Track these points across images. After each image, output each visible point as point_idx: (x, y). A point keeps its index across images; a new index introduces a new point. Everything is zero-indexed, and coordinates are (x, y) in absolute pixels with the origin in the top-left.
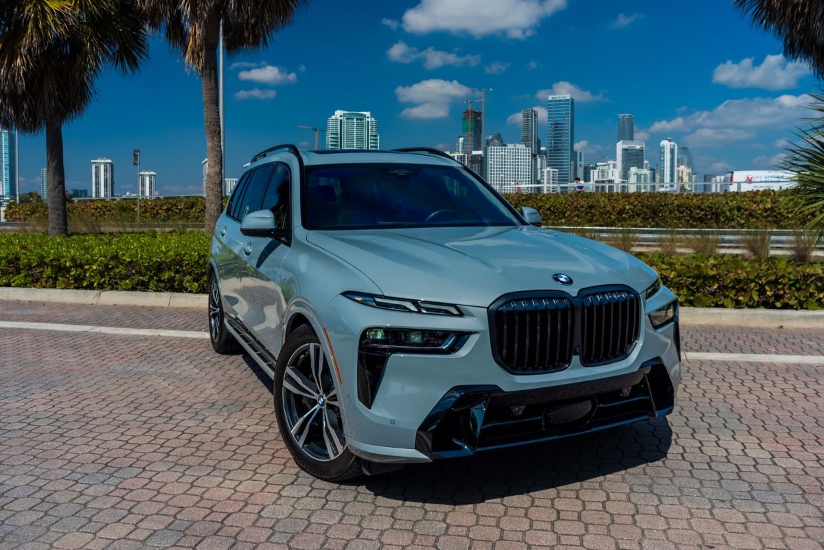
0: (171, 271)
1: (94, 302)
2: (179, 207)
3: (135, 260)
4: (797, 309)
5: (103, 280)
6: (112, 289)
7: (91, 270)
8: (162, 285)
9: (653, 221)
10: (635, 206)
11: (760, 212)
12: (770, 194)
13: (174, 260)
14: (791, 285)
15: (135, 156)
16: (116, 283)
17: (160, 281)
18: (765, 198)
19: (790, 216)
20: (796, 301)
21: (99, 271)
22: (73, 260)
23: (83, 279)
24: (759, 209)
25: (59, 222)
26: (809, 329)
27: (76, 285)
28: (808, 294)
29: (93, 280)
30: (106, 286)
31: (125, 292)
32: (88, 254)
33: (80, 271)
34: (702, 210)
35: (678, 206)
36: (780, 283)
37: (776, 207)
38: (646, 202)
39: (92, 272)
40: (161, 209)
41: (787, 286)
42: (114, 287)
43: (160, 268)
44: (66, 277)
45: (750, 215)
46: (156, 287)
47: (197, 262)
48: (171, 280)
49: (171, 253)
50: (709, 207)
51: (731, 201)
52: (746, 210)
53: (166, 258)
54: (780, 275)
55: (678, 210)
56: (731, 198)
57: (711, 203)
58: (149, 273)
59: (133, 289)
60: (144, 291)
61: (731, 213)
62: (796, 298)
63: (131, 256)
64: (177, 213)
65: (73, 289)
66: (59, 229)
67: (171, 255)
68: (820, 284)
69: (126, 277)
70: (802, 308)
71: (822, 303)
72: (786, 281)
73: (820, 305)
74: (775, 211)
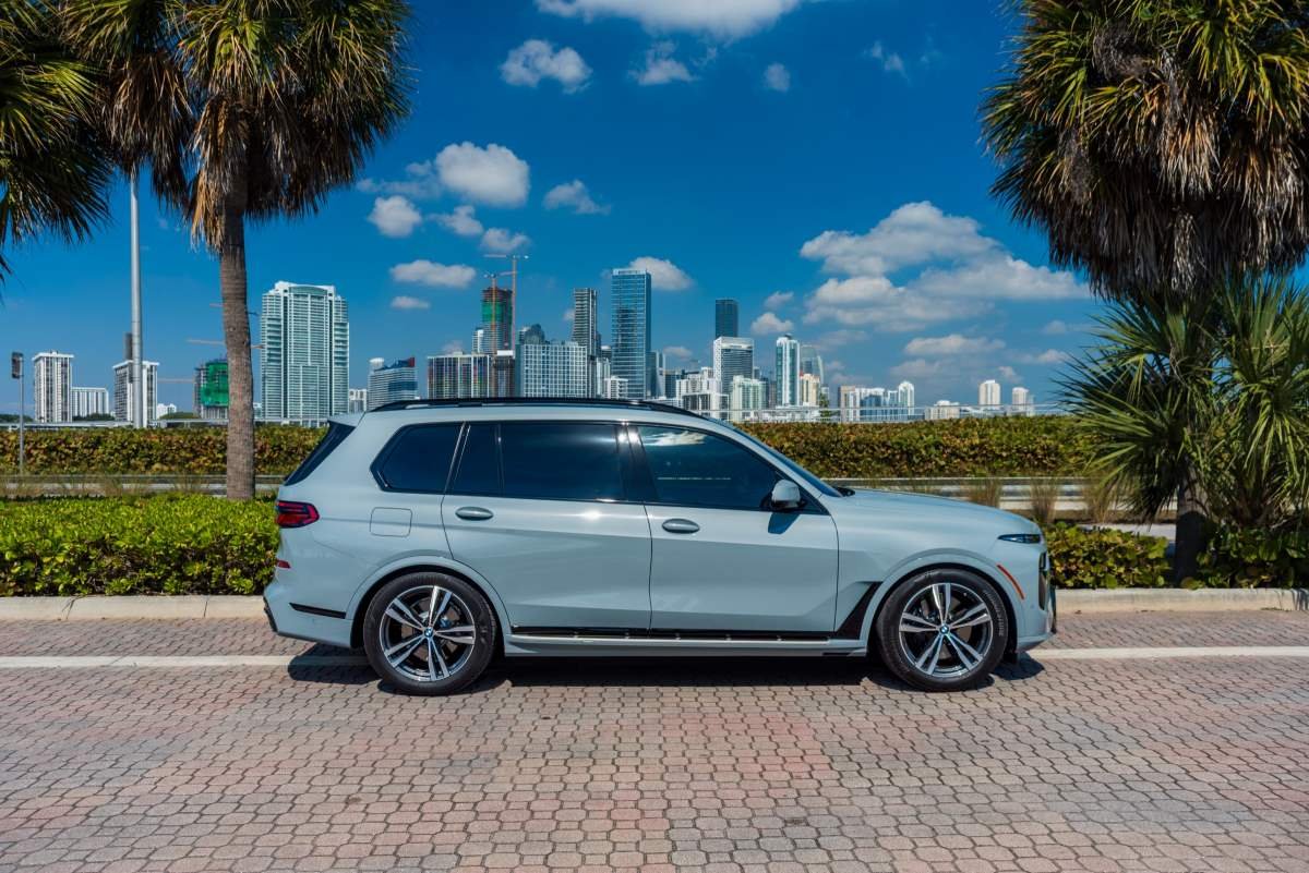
0: (205, 561)
1: (63, 617)
3: (139, 546)
4: (1093, 588)
5: (75, 579)
6: (94, 592)
7: (55, 564)
8: (188, 584)
9: (821, 463)
10: (795, 443)
11: (965, 450)
12: (975, 425)
13: (212, 545)
14: (1085, 558)
15: (15, 363)
16: (101, 584)
17: (183, 578)
18: (969, 430)
19: (1004, 454)
20: (1092, 578)
21: (69, 564)
22: (18, 548)
23: (35, 580)
24: (965, 446)
26: (1111, 613)
27: (20, 590)
28: (1106, 569)
29: (57, 580)
30: (79, 588)
31: (117, 597)
32: (46, 538)
33: (31, 566)
34: (888, 448)
35: (855, 442)
36: (1073, 556)
37: (986, 443)
38: (812, 438)
39: (56, 567)
42: (96, 588)
43: (183, 558)
45: (953, 454)
46: (176, 587)
47: (253, 548)
48: (208, 575)
49: (208, 534)
50: (898, 443)
52: (947, 447)
53: (199, 543)
54: (1072, 544)
55: (856, 448)
57: (900, 438)
58: (164, 566)
59: (132, 592)
60: (152, 595)
61: (927, 452)
62: (1092, 574)
63: (133, 539)
64: (67, 455)
65: (13, 595)
67: (208, 538)
68: (1120, 556)
69: (120, 573)
70: (1099, 587)
71: (1122, 580)
72: (1080, 553)
73: (1121, 582)
74: (985, 449)
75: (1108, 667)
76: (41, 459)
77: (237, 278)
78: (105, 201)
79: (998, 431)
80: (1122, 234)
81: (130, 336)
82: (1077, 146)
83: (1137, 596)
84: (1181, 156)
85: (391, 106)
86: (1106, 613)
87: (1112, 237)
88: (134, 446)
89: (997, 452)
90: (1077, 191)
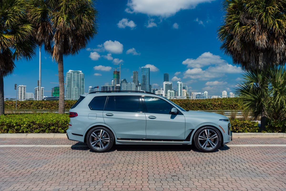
0: (54, 126)
1: (25, 138)
2: (26, 104)
3: (41, 123)
4: (242, 133)
5: (28, 130)
6: (31, 133)
8: (50, 131)
9: (186, 108)
10: (180, 103)
11: (217, 105)
13: (56, 123)
14: (240, 126)
15: (15, 86)
16: (33, 131)
17: (49, 130)
18: (218, 101)
21: (26, 127)
22: (16, 123)
23: (20, 130)
25: (1, 110)
26: (246, 138)
27: (16, 132)
28: (245, 128)
29: (24, 130)
30: (28, 132)
31: (36, 134)
32: (22, 121)
33: (19, 127)
34: (200, 104)
35: (193, 103)
36: (238, 126)
37: (222, 103)
38: (184, 102)
39: (24, 127)
41: (239, 127)
42: (32, 132)
43: (49, 125)
44: (12, 129)
45: (214, 106)
46: (48, 131)
47: (64, 123)
48: (55, 129)
49: (55, 120)
50: (203, 104)
52: (213, 104)
53: (53, 122)
54: (238, 123)
55: (193, 104)
56: (208, 101)
57: (203, 102)
58: (46, 127)
59: (39, 133)
60: (43, 133)
61: (209, 105)
62: (242, 130)
63: (39, 121)
64: (25, 106)
65: (15, 133)
66: (1, 112)
67: (55, 121)
68: (248, 126)
69: (37, 128)
70: (243, 132)
71: (249, 131)
72: (239, 125)
73: (248, 131)
74: (222, 105)
75: (244, 148)
76: (20, 107)
77: (61, 67)
78: (35, 52)
79: (224, 101)
80: (248, 57)
81: (39, 81)
82: (238, 38)
83: (252, 134)
84: (259, 40)
85: (93, 32)
86: (245, 138)
87: (246, 58)
88: (39, 104)
89: (224, 105)
90: (238, 48)
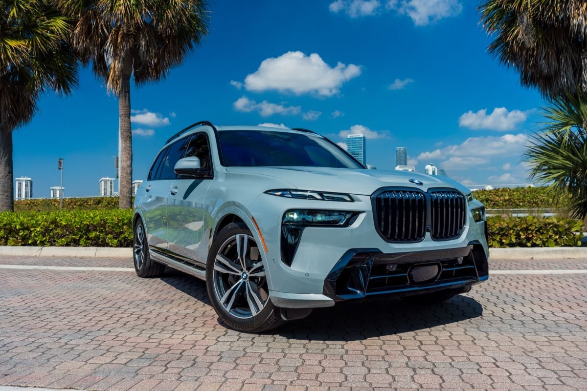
0: (97, 231)
1: (38, 255)
2: (89, 203)
3: (69, 223)
4: (541, 247)
5: (44, 239)
6: (52, 245)
7: (36, 231)
8: (90, 241)
11: (501, 202)
12: (507, 191)
13: (99, 223)
14: (537, 231)
15: (60, 163)
16: (54, 241)
17: (88, 239)
18: (504, 193)
19: (521, 204)
20: (541, 241)
21: (42, 232)
22: (22, 224)
23: (29, 238)
24: (501, 200)
25: (8, 201)
26: (551, 259)
27: (23, 243)
28: (548, 237)
29: (37, 239)
30: (46, 243)
31: (61, 247)
32: (33, 220)
33: (26, 232)
36: (530, 230)
39: (36, 233)
40: (75, 205)
41: (534, 232)
43: (88, 229)
44: (15, 237)
45: (495, 204)
46: (85, 243)
47: (117, 224)
48: (97, 237)
49: (98, 218)
51: (482, 195)
52: (492, 201)
53: (94, 222)
54: (529, 224)
56: (481, 194)
58: (80, 233)
59: (67, 245)
60: (75, 246)
62: (541, 239)
63: (67, 220)
65: (21, 246)
66: (8, 206)
67: (98, 220)
68: (556, 230)
69: (62, 236)
70: (545, 246)
71: (558, 242)
72: (532, 228)
73: (557, 243)
74: (511, 201)
77: (126, 107)
79: (519, 193)
81: (118, 158)
82: (527, 19)
83: (565, 250)
85: (200, 29)
86: (547, 259)
87: (549, 67)
90: (527, 41)
